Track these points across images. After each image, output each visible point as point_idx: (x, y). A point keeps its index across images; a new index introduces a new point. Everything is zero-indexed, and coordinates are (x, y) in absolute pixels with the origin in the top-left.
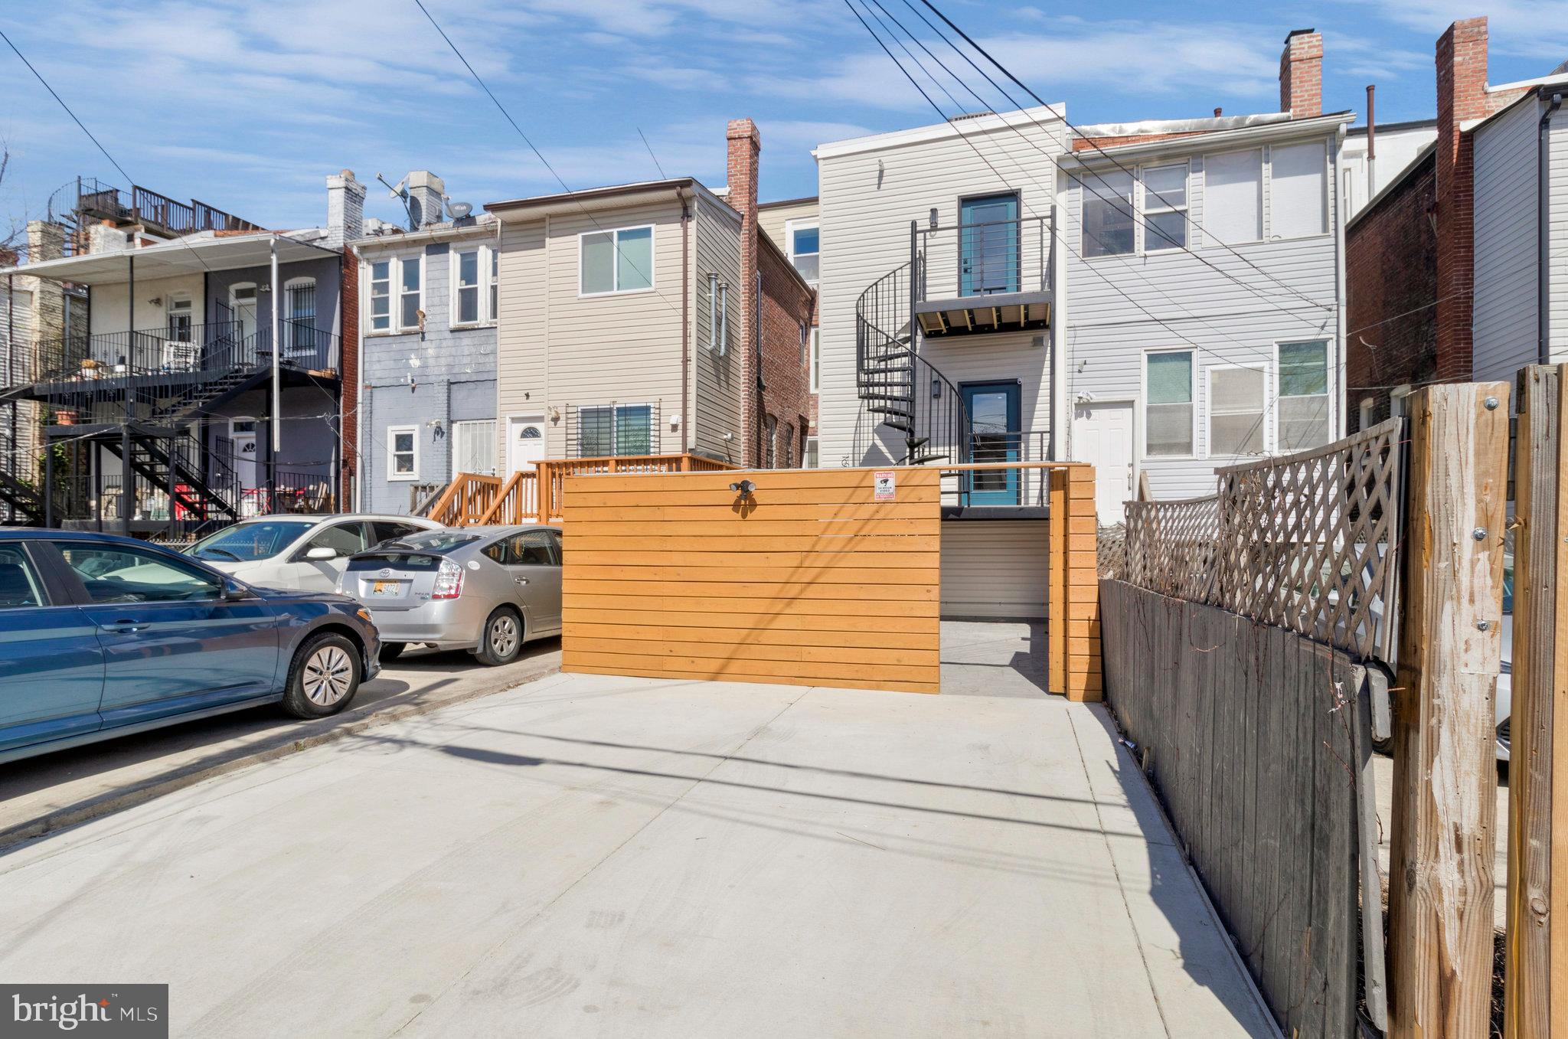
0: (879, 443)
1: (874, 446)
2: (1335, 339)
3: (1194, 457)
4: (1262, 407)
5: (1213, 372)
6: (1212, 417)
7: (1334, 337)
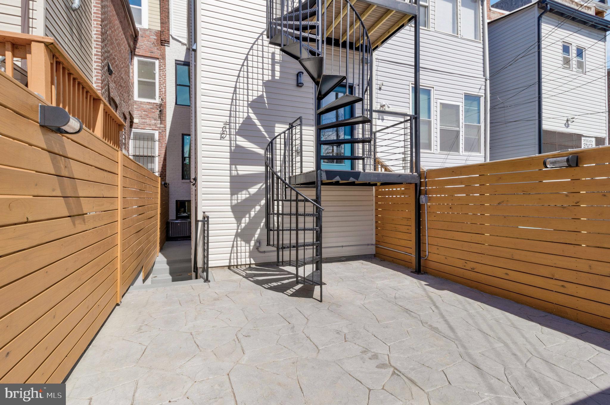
0: (253, 116)
1: (249, 118)
2: (484, 97)
3: (432, 152)
4: (459, 127)
5: (441, 103)
6: (440, 129)
7: (484, 95)
